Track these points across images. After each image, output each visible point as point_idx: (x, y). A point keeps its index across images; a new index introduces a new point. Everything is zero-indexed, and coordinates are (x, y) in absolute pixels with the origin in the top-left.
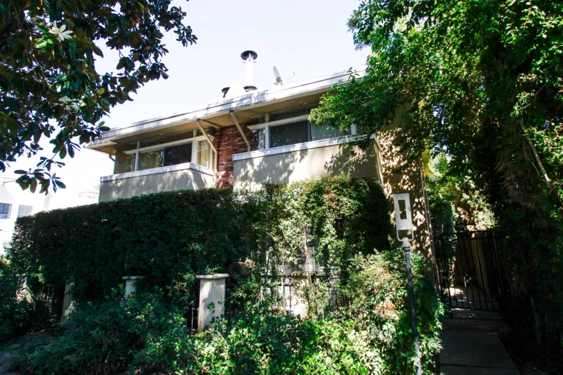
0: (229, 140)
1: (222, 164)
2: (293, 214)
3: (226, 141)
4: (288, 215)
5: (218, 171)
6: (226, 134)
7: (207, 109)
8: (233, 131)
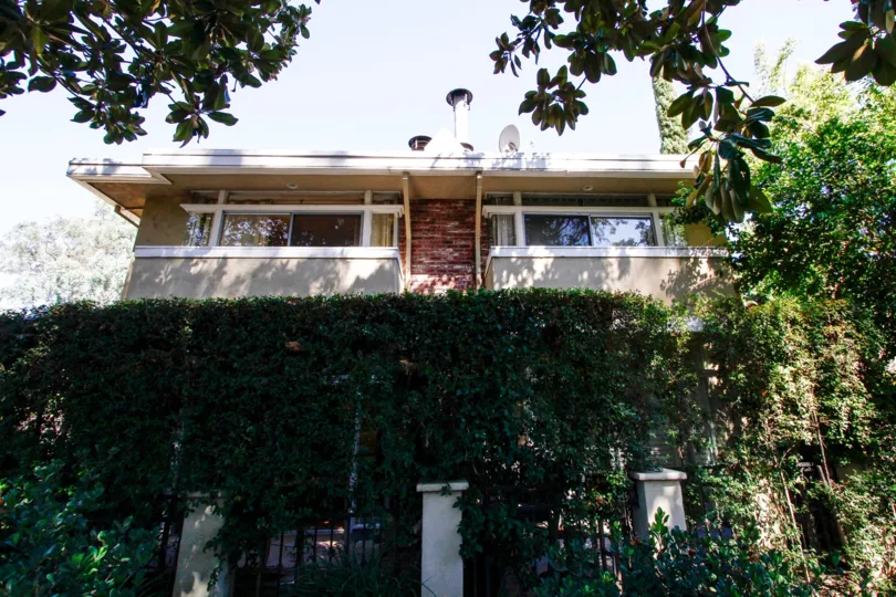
0: (432, 223)
1: (421, 263)
2: (795, 356)
3: (427, 223)
4: (784, 359)
5: (412, 273)
6: (427, 212)
7: (438, 158)
8: (442, 209)
